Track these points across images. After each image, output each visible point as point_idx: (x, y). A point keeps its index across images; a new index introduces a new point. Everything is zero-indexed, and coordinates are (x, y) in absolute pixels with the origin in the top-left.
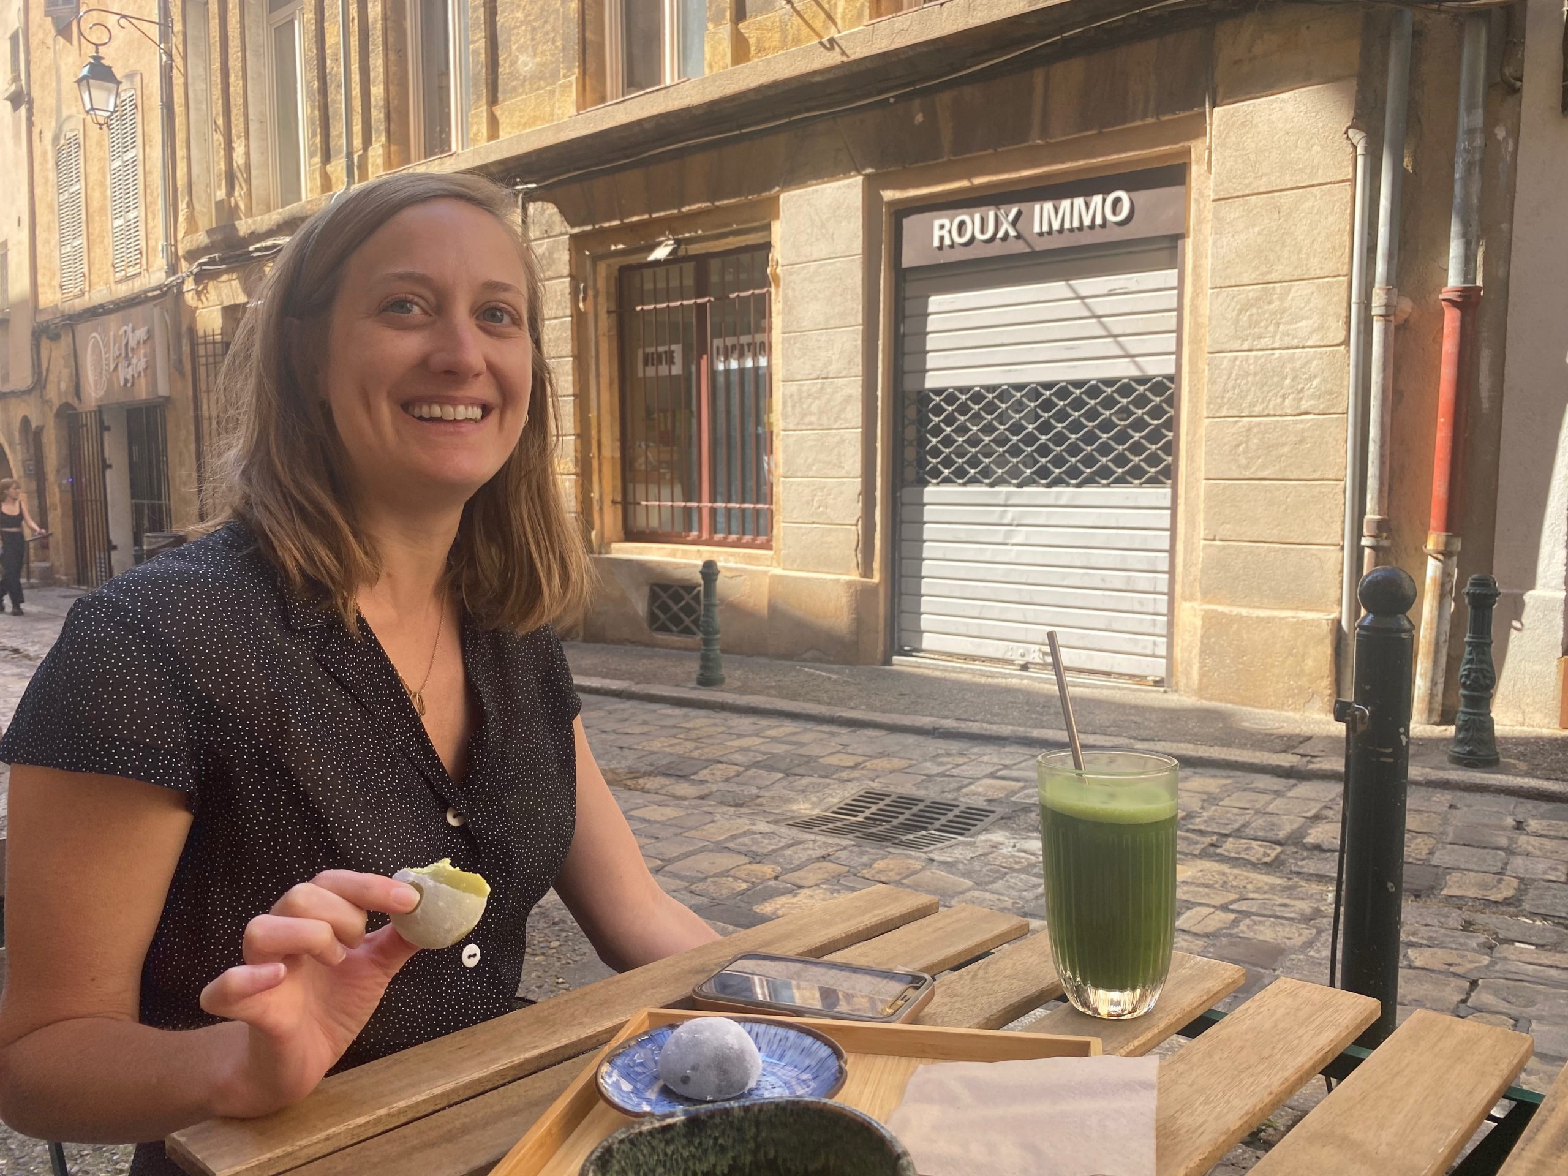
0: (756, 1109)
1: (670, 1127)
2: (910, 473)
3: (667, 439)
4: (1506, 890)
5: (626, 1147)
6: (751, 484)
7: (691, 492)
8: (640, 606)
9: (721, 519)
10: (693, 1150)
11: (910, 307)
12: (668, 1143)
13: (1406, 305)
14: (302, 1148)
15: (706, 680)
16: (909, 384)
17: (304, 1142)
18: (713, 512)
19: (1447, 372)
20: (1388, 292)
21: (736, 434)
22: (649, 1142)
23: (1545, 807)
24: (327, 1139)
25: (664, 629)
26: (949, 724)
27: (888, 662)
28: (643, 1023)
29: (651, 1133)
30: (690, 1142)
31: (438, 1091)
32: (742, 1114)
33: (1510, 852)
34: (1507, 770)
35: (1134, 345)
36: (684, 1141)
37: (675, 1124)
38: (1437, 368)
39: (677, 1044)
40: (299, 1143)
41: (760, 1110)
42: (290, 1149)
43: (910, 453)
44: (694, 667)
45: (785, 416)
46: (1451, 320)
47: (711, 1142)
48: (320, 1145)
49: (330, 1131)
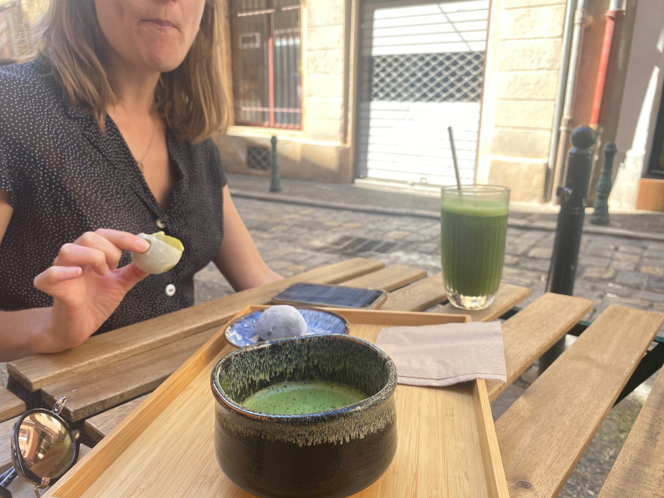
0: (308, 340)
1: (262, 349)
2: (365, 95)
3: (254, 79)
4: (610, 274)
5: (238, 359)
6: (292, 100)
7: (265, 104)
8: (243, 156)
9: (279, 117)
10: (275, 361)
11: (366, 16)
12: (261, 357)
13: (590, 19)
14: (76, 368)
15: (274, 189)
16: (365, 53)
17: (77, 365)
18: (275, 114)
19: (605, 51)
20: (583, 12)
21: (285, 76)
22: (251, 357)
23: (627, 241)
24: (89, 364)
25: (254, 167)
26: (380, 208)
27: (353, 182)
28: (248, 311)
29: (252, 352)
30: (273, 357)
31: (145, 343)
32: (301, 342)
33: (612, 259)
34: (612, 226)
35: (466, 36)
36: (270, 357)
37: (265, 348)
38: (600, 49)
39: (265, 317)
40: (74, 366)
41: (310, 341)
42: (70, 369)
43: (365, 86)
44: (267, 184)
45: (308, 67)
46: (609, 26)
47: (284, 357)
48: (86, 367)
49: (91, 361)
